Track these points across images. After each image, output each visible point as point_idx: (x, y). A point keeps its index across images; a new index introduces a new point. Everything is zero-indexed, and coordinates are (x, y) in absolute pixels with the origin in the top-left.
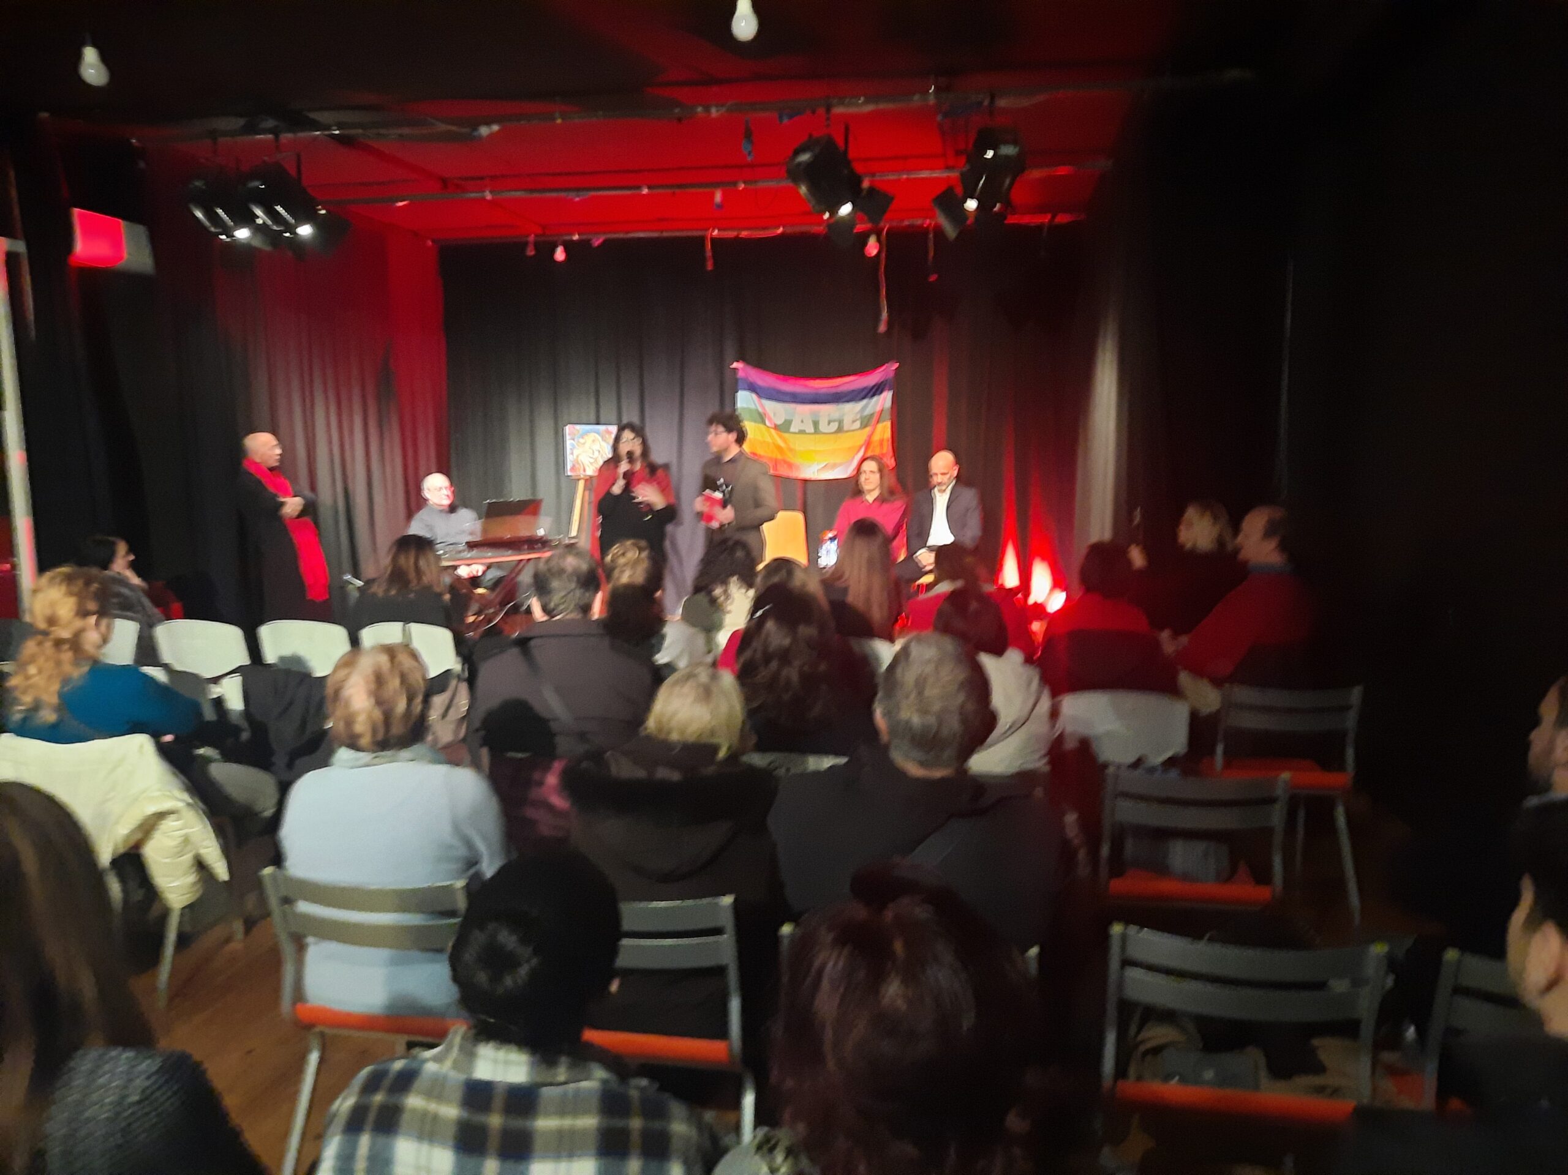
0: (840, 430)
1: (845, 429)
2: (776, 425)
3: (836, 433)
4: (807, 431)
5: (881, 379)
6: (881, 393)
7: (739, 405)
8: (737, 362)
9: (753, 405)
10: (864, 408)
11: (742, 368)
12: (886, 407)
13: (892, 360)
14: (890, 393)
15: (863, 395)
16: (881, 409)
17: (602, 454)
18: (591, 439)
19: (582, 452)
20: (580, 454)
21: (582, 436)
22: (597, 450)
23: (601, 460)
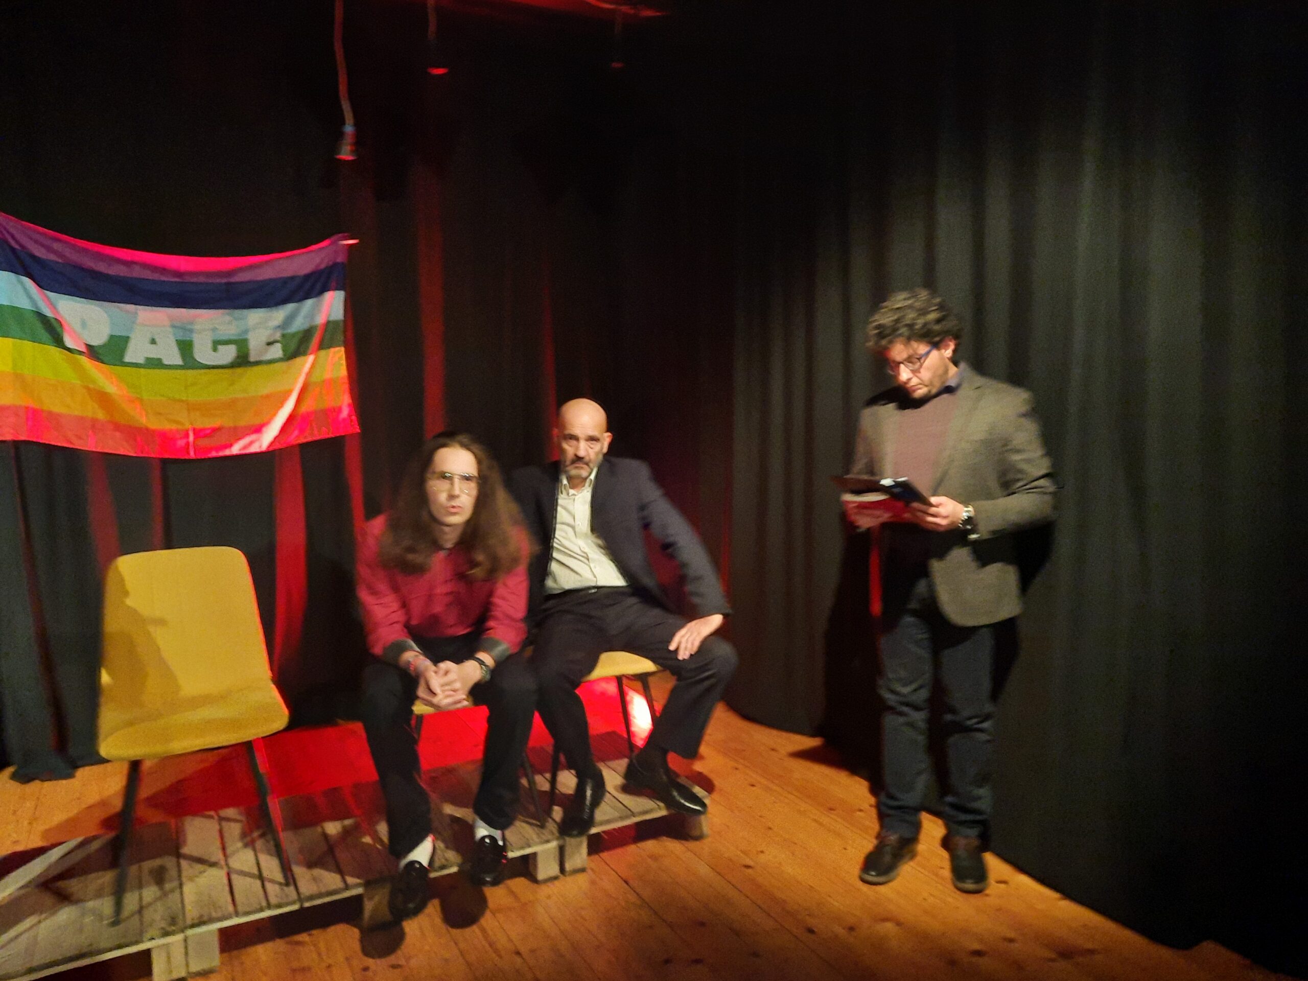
0: (243, 361)
1: (252, 359)
2: (89, 347)
3: (232, 366)
4: (166, 362)
5: (321, 264)
6: (322, 292)
9: (28, 302)
10: (289, 319)
12: (332, 318)
13: (341, 231)
14: (341, 294)
15: (285, 293)
16: (325, 321)
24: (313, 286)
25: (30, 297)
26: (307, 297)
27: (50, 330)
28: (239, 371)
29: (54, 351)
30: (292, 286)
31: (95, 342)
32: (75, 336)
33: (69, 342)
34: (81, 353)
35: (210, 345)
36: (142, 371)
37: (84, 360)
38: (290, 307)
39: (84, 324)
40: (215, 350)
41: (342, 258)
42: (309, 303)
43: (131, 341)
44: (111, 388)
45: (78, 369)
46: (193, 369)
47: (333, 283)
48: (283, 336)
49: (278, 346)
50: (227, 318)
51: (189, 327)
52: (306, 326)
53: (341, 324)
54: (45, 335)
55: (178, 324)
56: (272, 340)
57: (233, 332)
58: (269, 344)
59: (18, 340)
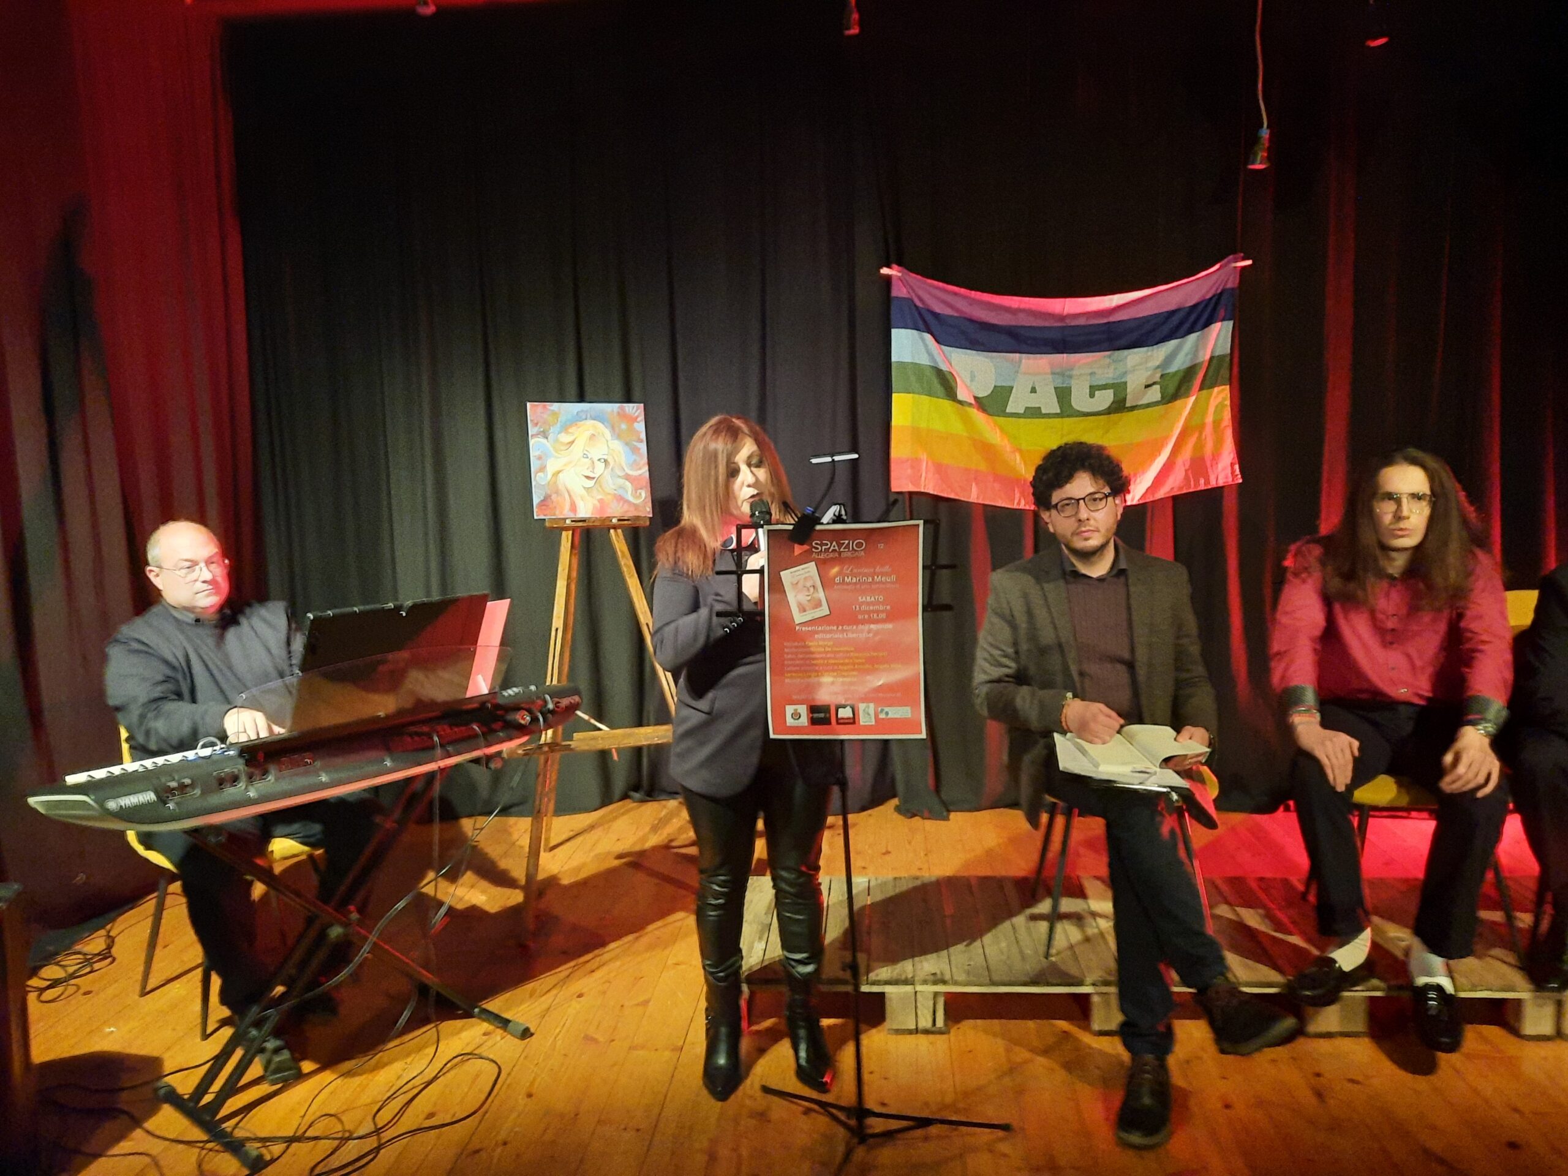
0: (1119, 406)
1: (1128, 405)
2: (976, 398)
5: (1208, 292)
6: (1207, 324)
7: (894, 358)
8: (889, 267)
9: (926, 355)
10: (1169, 359)
11: (899, 278)
12: (1217, 354)
13: (1234, 252)
14: (1229, 325)
15: (1166, 329)
16: (1207, 357)
17: (612, 469)
18: (588, 434)
19: (565, 465)
20: (559, 472)
21: (565, 428)
22: (599, 460)
23: (610, 481)
24: (1198, 319)
25: (930, 353)
27: (946, 385)
29: (947, 404)
30: (1175, 320)
31: (982, 394)
32: (966, 388)
34: (970, 405)
35: (1087, 391)
36: (1022, 420)
37: (975, 413)
39: (973, 378)
40: (1092, 395)
41: (1232, 282)
42: (1193, 337)
43: (1014, 390)
44: (994, 439)
45: (967, 421)
46: (1070, 416)
47: (1221, 312)
48: (1162, 376)
49: (1157, 387)
50: (1108, 361)
51: (1068, 373)
52: (1187, 365)
53: (1228, 359)
54: (940, 389)
55: (1058, 370)
56: (1150, 382)
57: (1111, 375)
58: (1147, 386)
59: (916, 396)
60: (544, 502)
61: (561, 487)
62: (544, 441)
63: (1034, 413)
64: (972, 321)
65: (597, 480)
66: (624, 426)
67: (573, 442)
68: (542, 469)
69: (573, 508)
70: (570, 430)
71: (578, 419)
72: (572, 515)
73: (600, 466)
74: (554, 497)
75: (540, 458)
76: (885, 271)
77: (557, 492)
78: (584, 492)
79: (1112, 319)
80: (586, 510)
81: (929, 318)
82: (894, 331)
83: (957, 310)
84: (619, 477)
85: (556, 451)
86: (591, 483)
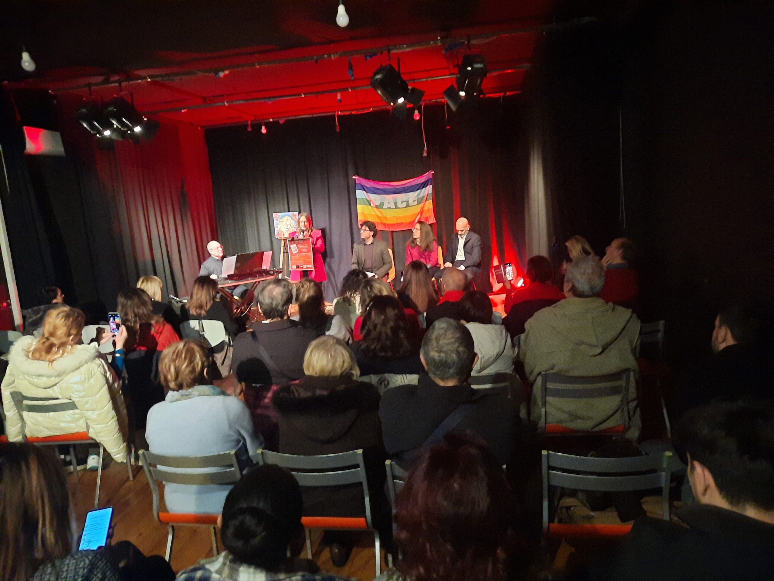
0: (408, 206)
1: (410, 205)
2: (376, 206)
3: (406, 207)
4: (392, 208)
5: (426, 179)
6: (426, 186)
7: (357, 197)
8: (355, 176)
9: (364, 196)
10: (419, 194)
11: (358, 179)
12: (429, 193)
13: (431, 170)
14: (431, 186)
15: (418, 188)
16: (427, 194)
17: (292, 226)
18: (286, 219)
19: (282, 226)
20: (281, 227)
21: (281, 218)
22: (289, 225)
23: (291, 229)
24: (424, 185)
25: (365, 195)
26: (423, 188)
27: (369, 203)
28: (407, 208)
29: (369, 206)
30: (419, 186)
31: (378, 204)
32: (373, 203)
33: (372, 205)
34: (375, 207)
35: (401, 203)
36: (387, 210)
37: (375, 209)
38: (419, 191)
39: (375, 200)
40: (402, 203)
41: (431, 177)
42: (424, 189)
43: (385, 203)
44: (380, 215)
45: (373, 210)
46: (397, 208)
47: (429, 183)
48: (417, 199)
49: (416, 201)
50: (404, 196)
51: (396, 199)
52: (422, 196)
53: (432, 194)
54: (367, 203)
55: (394, 198)
56: (415, 200)
57: (406, 199)
58: (414, 201)
59: (363, 205)
60: (278, 234)
61: (281, 231)
62: (277, 221)
63: (389, 208)
64: (374, 188)
65: (289, 229)
66: (294, 217)
67: (282, 222)
68: (277, 227)
69: (284, 235)
70: (283, 219)
71: (284, 216)
72: (284, 236)
73: (289, 226)
74: (280, 233)
75: (276, 225)
76: (354, 177)
77: (280, 232)
78: (286, 232)
79: (406, 186)
80: (286, 235)
81: (365, 188)
82: (357, 191)
83: (371, 185)
84: (293, 228)
85: (279, 223)
86: (287, 230)
